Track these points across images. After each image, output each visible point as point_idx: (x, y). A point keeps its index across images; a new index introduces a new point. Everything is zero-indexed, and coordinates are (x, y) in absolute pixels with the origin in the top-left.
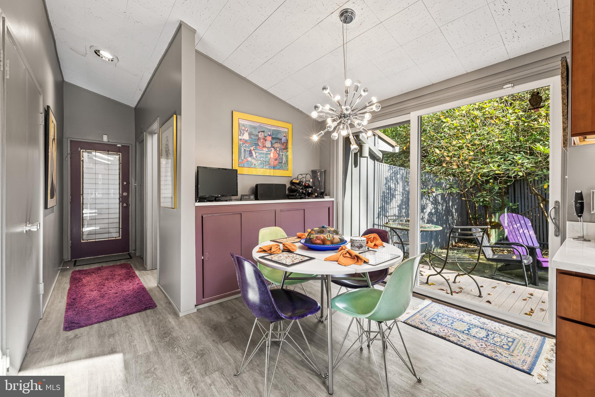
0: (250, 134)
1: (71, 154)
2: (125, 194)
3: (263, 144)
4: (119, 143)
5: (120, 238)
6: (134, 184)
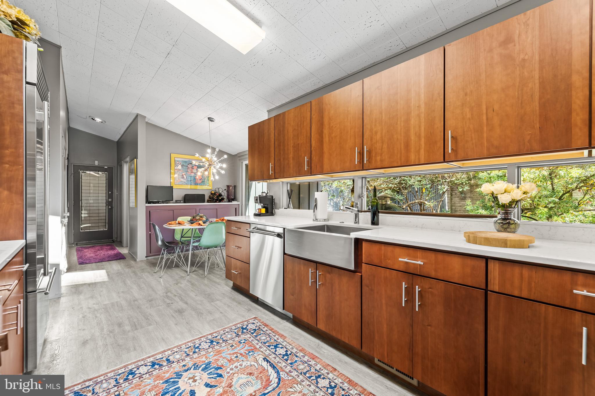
0: (182, 166)
1: (74, 174)
2: (110, 200)
3: (191, 171)
4: (106, 166)
5: (107, 229)
6: (116, 193)
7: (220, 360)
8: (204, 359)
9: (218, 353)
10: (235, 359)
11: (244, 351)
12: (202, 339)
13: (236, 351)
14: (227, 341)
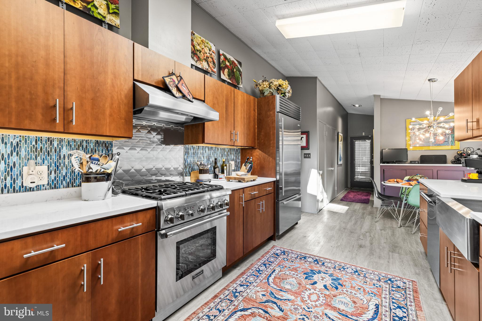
1: (350, 143)
4: (370, 135)
7: (347, 282)
8: (339, 275)
9: (351, 279)
10: (357, 289)
11: (369, 290)
12: (353, 266)
13: (363, 286)
14: (367, 278)
